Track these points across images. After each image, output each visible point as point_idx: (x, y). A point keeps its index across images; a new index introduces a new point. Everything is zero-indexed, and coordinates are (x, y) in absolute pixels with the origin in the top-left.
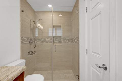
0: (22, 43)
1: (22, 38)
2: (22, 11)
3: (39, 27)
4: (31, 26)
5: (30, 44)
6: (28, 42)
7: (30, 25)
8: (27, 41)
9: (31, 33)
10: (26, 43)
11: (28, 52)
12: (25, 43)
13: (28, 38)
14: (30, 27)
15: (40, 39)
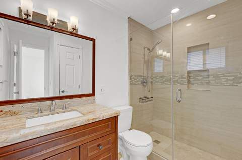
0: (131, 84)
1: (131, 76)
2: (131, 39)
3: (161, 55)
4: (144, 58)
5: (143, 85)
6: (140, 83)
7: (143, 56)
8: (137, 81)
9: (145, 67)
10: (137, 83)
11: (139, 98)
12: (135, 84)
13: (141, 76)
14: (143, 60)
15: (160, 77)
